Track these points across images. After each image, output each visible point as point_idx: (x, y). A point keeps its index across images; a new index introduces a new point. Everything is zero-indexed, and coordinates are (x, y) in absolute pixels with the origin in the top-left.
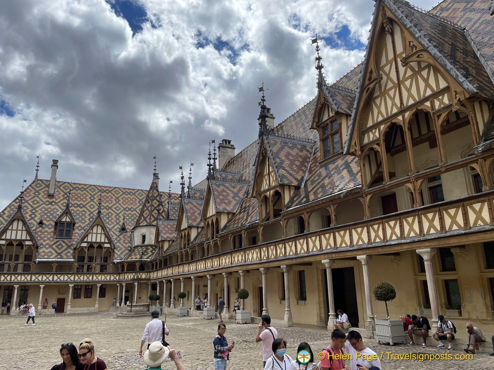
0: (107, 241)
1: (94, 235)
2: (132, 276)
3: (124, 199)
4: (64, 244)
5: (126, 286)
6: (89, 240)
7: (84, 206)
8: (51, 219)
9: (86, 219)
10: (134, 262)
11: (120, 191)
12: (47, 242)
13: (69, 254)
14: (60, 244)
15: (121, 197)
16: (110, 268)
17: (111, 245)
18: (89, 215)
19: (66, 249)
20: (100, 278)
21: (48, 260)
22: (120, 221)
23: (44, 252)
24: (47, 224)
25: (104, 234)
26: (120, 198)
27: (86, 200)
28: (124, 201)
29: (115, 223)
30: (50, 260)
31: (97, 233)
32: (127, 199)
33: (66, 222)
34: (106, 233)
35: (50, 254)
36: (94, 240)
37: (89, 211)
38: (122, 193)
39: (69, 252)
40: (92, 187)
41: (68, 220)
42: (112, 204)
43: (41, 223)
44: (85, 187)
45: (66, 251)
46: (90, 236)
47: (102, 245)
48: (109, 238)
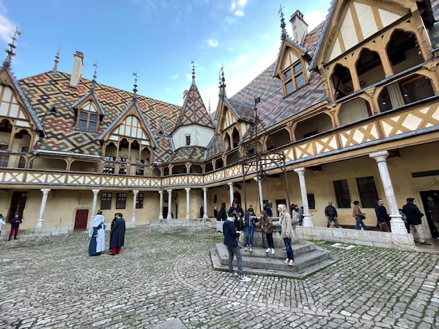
0: (144, 137)
1: (128, 128)
4: (86, 138)
6: (121, 133)
13: (93, 150)
14: (81, 137)
16: (149, 171)
17: (150, 143)
19: (89, 144)
20: (136, 183)
21: (58, 152)
23: (52, 142)
30: (62, 153)
31: (131, 126)
34: (143, 127)
35: (62, 146)
36: (128, 134)
39: (93, 147)
46: (122, 127)
47: (139, 142)
48: (147, 135)
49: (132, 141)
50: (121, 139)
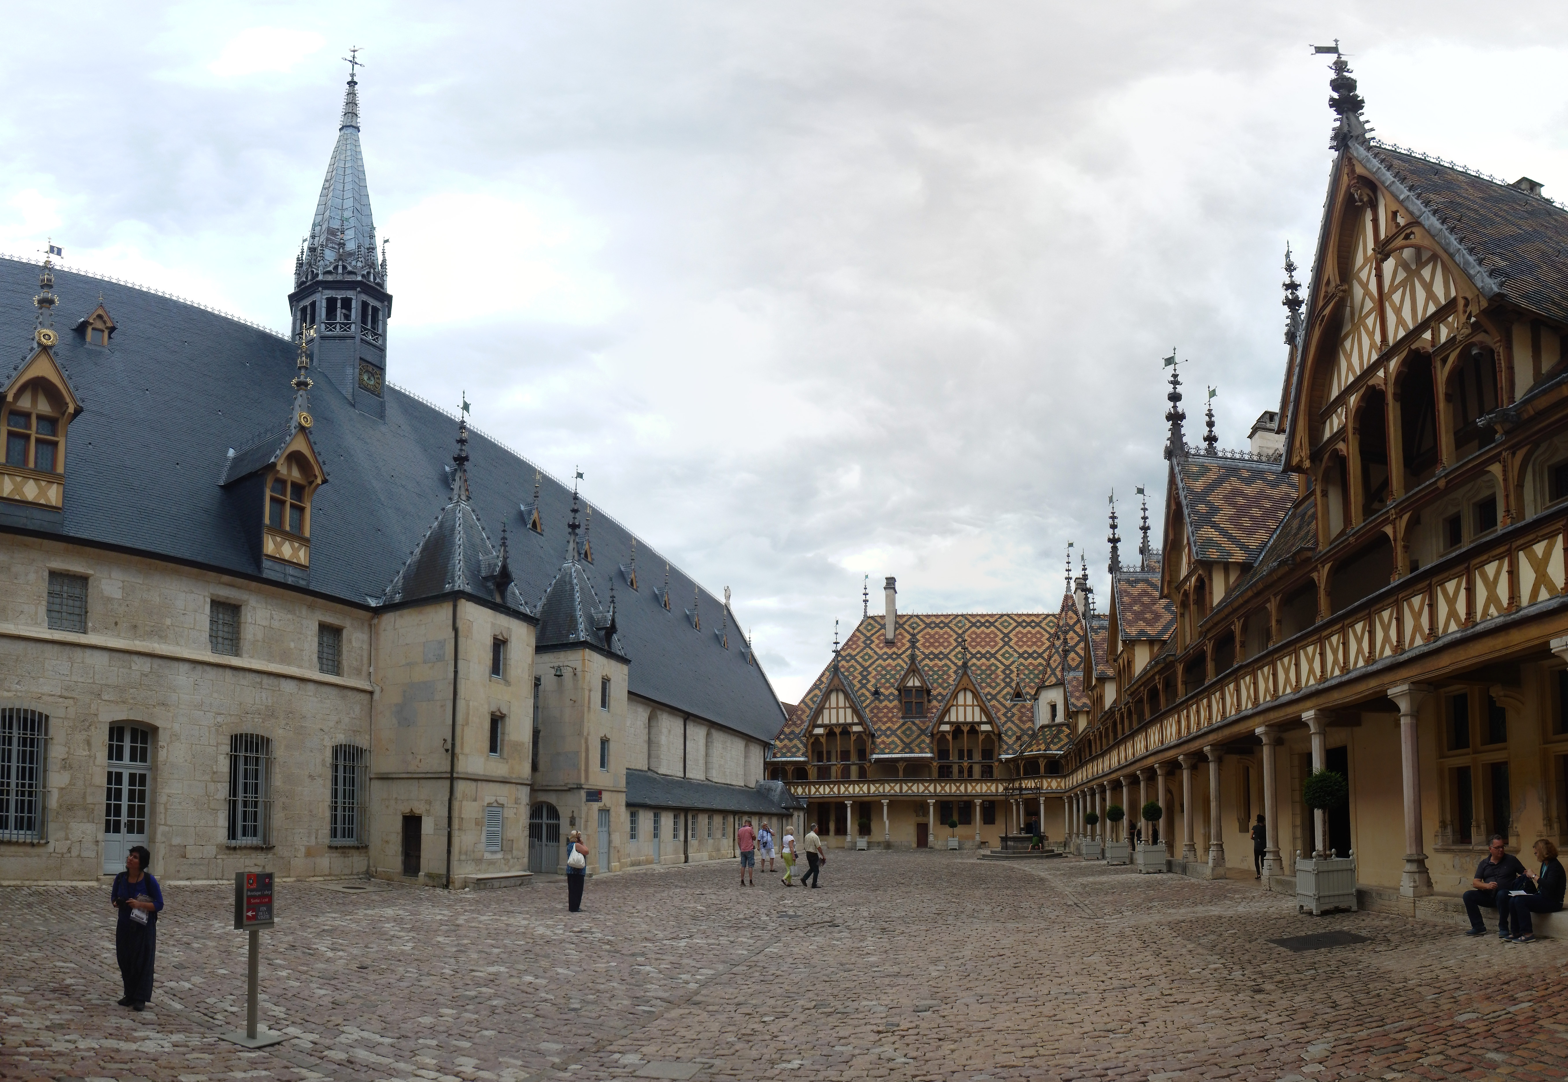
0: (984, 719)
3: (1020, 636)
4: (914, 728)
5: (1024, 801)
6: (953, 719)
8: (892, 685)
10: (1037, 758)
11: (1012, 621)
12: (887, 725)
13: (923, 746)
14: (909, 729)
16: (996, 770)
17: (993, 728)
19: (919, 736)
20: (978, 789)
21: (890, 756)
22: (1012, 680)
23: (883, 742)
24: (887, 693)
25: (978, 705)
27: (950, 644)
29: (1003, 684)
30: (894, 756)
31: (965, 706)
32: (1025, 635)
33: (914, 687)
34: (981, 703)
35: (893, 746)
36: (961, 719)
39: (923, 741)
40: (960, 618)
41: (917, 684)
42: (997, 648)
43: (876, 693)
44: (947, 621)
45: (919, 740)
46: (953, 710)
47: (977, 728)
48: (987, 715)
49: (968, 728)
50: (953, 728)
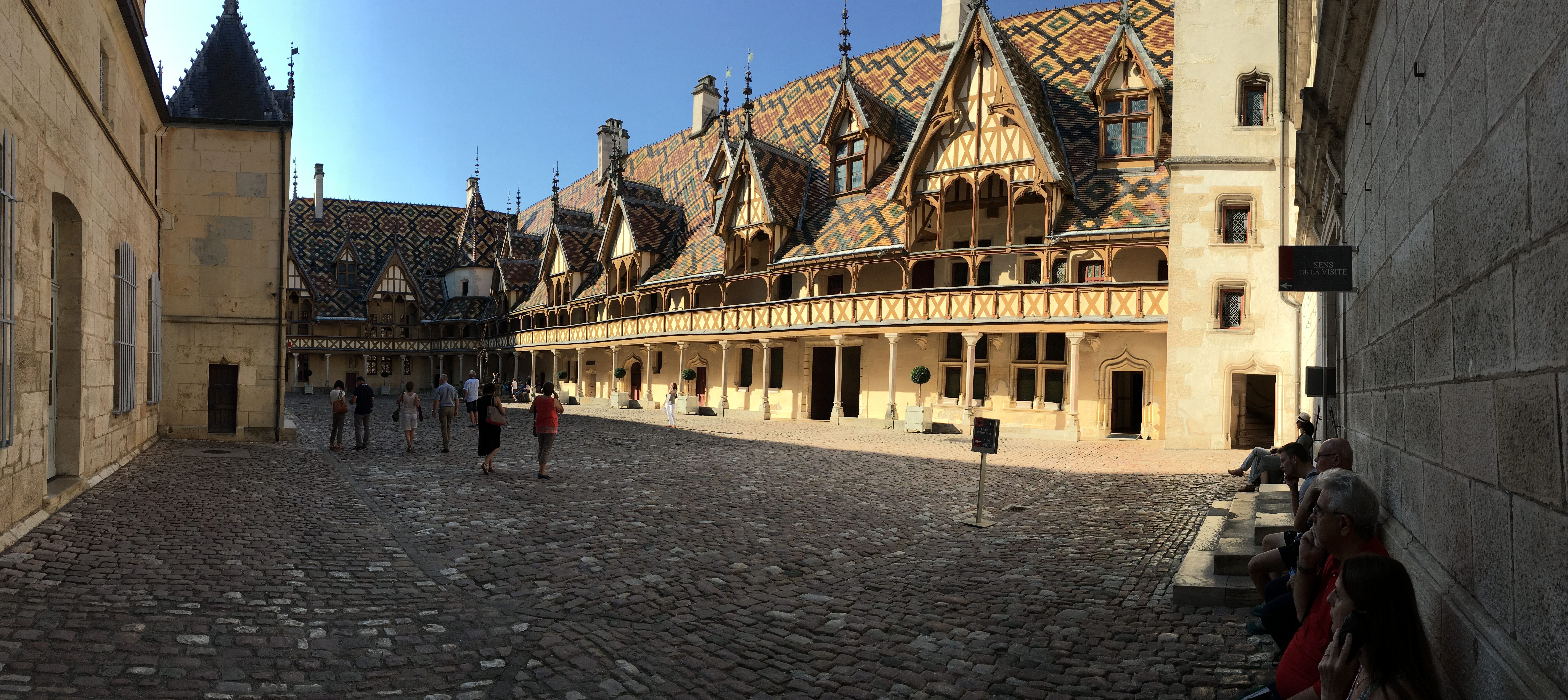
0: (409, 291)
1: (391, 282)
2: (453, 345)
3: (423, 223)
4: (348, 296)
5: (444, 359)
6: (385, 289)
7: (366, 237)
8: (325, 259)
9: (372, 257)
10: (457, 323)
12: (325, 292)
13: (357, 311)
14: (343, 296)
15: (418, 220)
16: (414, 332)
17: (416, 297)
18: (375, 250)
19: (352, 303)
20: (403, 346)
21: (331, 318)
22: (422, 260)
23: (324, 306)
24: (321, 265)
25: (405, 279)
26: (416, 222)
27: (368, 227)
28: (423, 226)
29: (414, 263)
30: (334, 318)
31: (394, 279)
32: (427, 223)
33: (347, 261)
34: (407, 278)
35: (332, 310)
36: (391, 290)
37: (375, 244)
38: (417, 213)
39: (357, 307)
40: (373, 205)
41: (350, 259)
42: (406, 233)
43: (313, 265)
44: (363, 206)
45: (353, 306)
46: (384, 282)
47: (403, 297)
48: (411, 287)
49: (396, 297)
50: (384, 297)
